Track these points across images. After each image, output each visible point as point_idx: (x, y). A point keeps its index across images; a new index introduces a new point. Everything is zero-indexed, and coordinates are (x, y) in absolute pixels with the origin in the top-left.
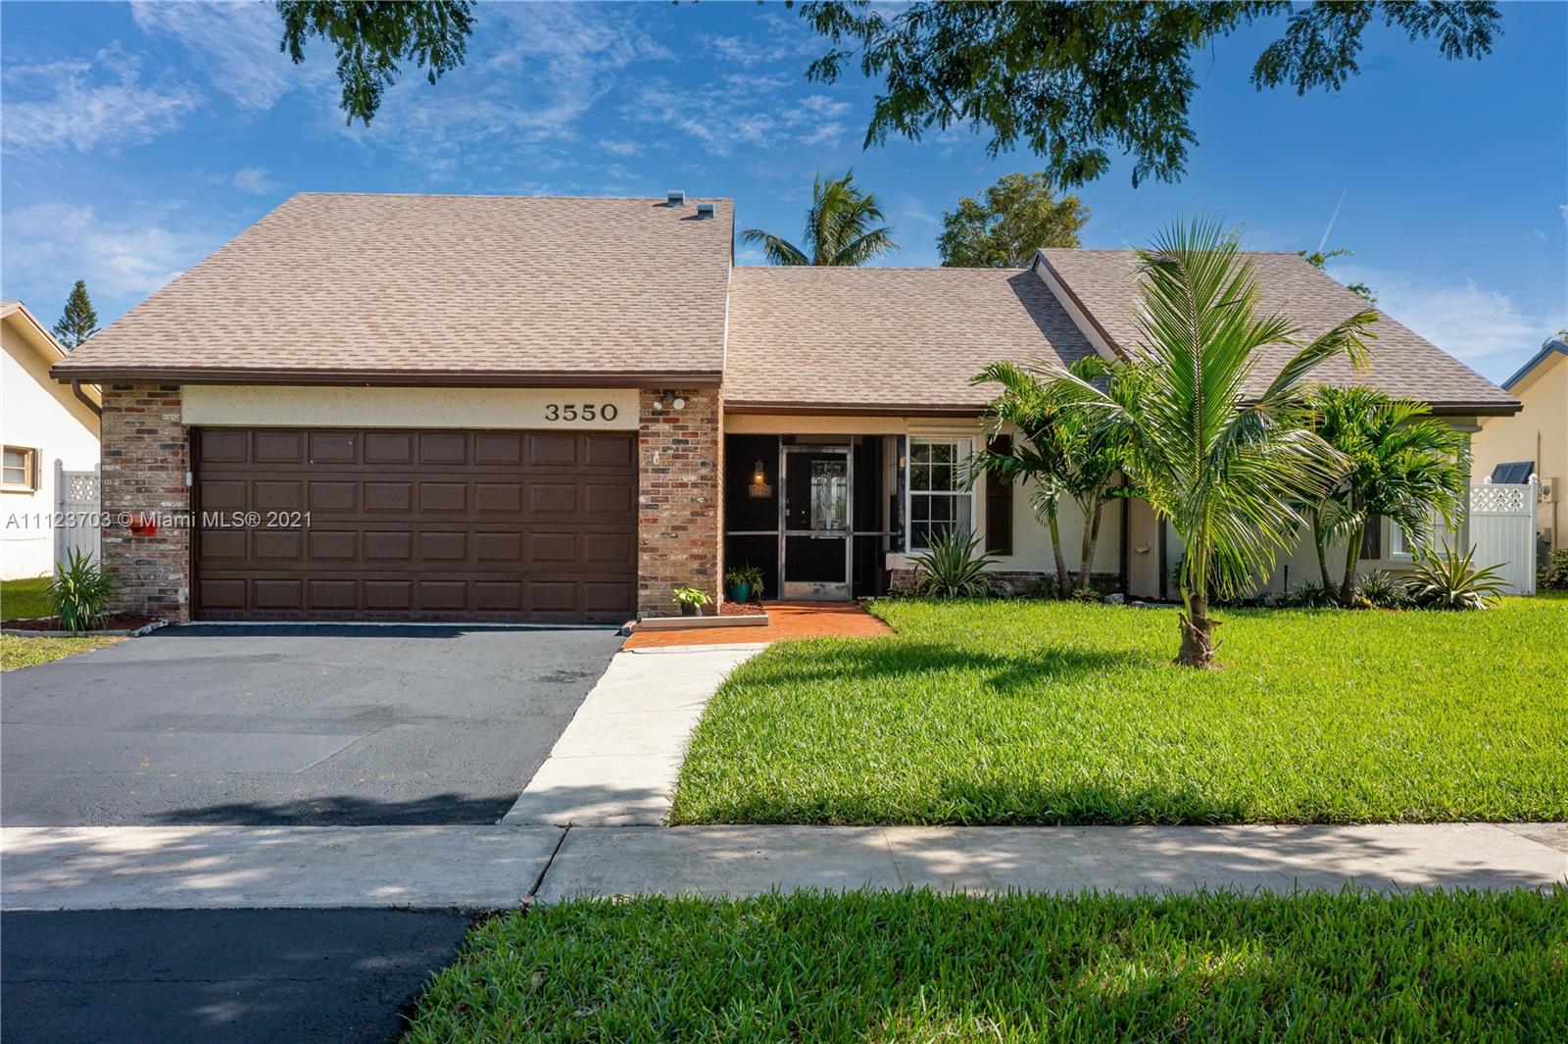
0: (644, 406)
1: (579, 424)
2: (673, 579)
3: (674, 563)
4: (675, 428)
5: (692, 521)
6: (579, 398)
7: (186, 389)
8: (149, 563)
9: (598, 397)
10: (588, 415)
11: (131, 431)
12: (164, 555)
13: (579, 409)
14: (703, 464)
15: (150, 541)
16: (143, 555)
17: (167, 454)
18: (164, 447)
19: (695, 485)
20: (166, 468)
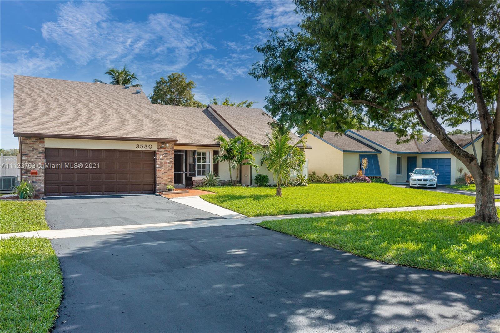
0: (158, 145)
1: (144, 149)
2: (164, 183)
3: (165, 180)
4: (165, 150)
5: (169, 171)
6: (144, 143)
7: (46, 139)
8: (36, 182)
9: (148, 143)
10: (146, 147)
11: (31, 149)
12: (40, 180)
13: (144, 146)
14: (171, 158)
15: (36, 177)
16: (34, 180)
17: (41, 155)
18: (39, 153)
19: (169, 163)
20: (41, 158)
